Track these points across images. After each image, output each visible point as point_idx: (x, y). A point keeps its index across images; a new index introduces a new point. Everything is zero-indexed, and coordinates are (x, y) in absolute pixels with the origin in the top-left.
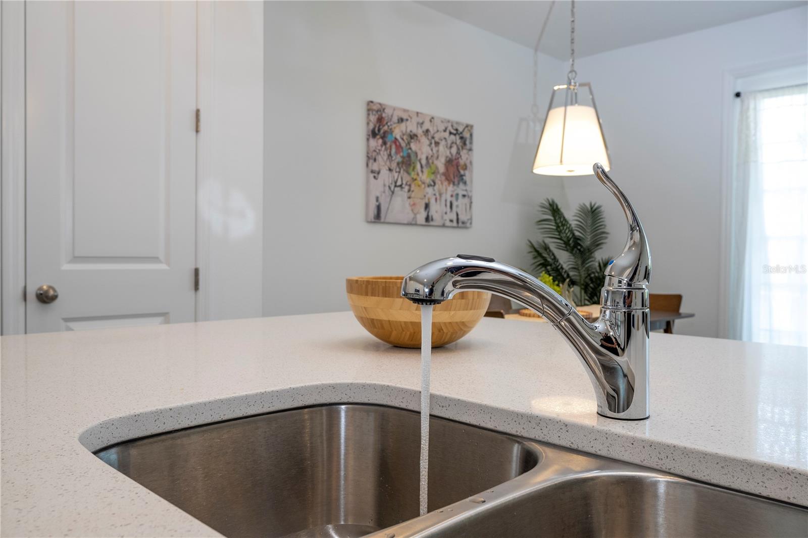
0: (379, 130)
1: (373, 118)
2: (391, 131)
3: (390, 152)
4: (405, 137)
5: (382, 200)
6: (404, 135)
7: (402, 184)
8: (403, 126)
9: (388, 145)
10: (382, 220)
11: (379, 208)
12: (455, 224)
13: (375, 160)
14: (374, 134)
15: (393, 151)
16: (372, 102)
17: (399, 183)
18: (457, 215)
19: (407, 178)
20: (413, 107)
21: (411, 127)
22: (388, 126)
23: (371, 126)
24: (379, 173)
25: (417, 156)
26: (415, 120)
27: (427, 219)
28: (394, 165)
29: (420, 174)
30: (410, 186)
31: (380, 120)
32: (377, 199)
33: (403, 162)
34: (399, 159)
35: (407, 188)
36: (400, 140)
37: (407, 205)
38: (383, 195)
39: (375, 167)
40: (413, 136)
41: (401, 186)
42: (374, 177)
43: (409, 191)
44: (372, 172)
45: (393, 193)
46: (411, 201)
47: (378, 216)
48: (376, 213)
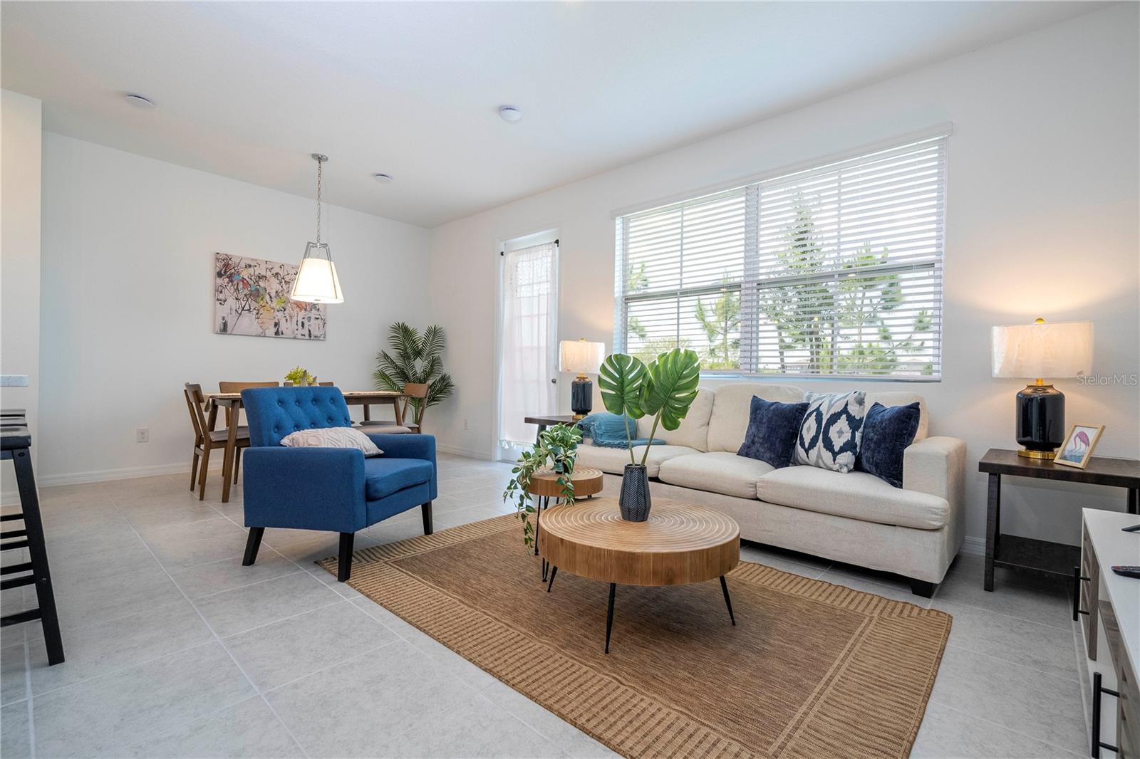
0: (225, 272)
1: (220, 265)
2: (239, 274)
3: (237, 287)
4: (252, 278)
6: (251, 276)
7: (250, 309)
8: (251, 270)
9: (235, 282)
11: (225, 325)
12: (307, 337)
13: (221, 292)
14: (219, 275)
15: (241, 286)
16: (218, 253)
17: (247, 307)
18: (310, 331)
19: (254, 305)
20: (261, 257)
21: (261, 271)
22: (235, 270)
23: (218, 270)
24: (225, 301)
25: (266, 291)
26: (264, 266)
27: (277, 333)
28: (241, 296)
29: (270, 303)
30: (258, 310)
31: (226, 266)
32: (223, 318)
33: (251, 295)
34: (246, 291)
35: (255, 312)
36: (247, 279)
37: (255, 323)
38: (230, 315)
39: (222, 297)
40: (260, 277)
42: (221, 304)
43: (257, 314)
44: (218, 300)
45: (240, 314)
46: (260, 321)
47: (224, 329)
48: (222, 327)
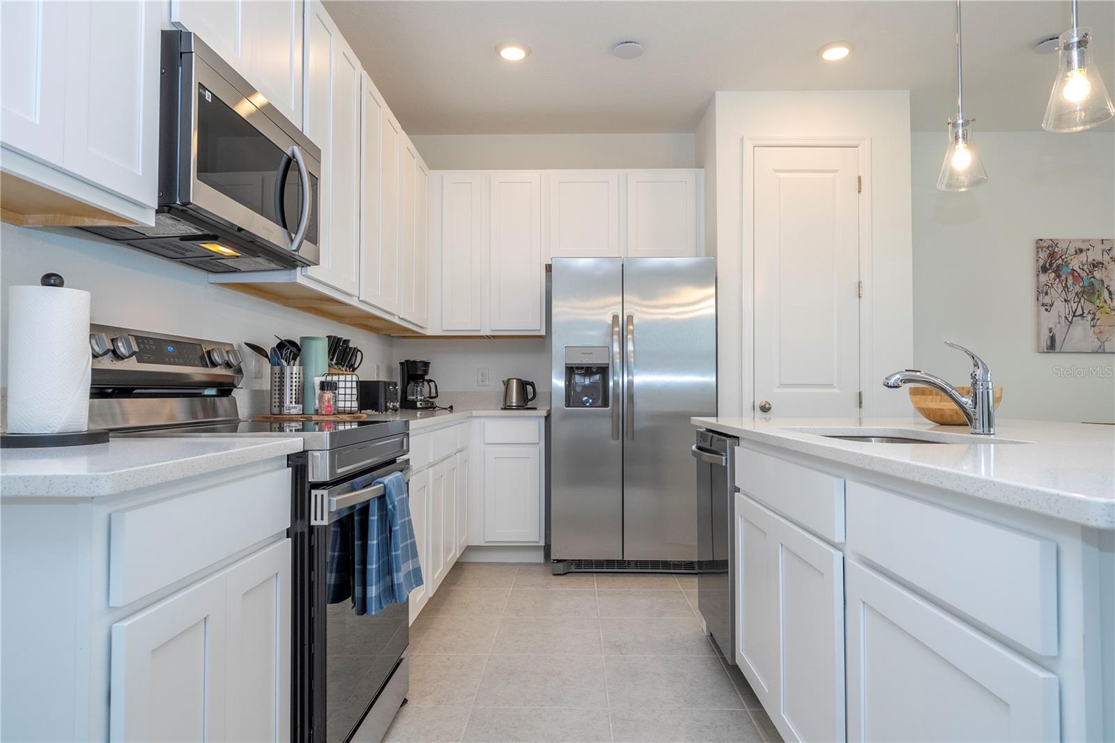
0: (1051, 265)
1: (1043, 255)
2: (1067, 264)
3: (1066, 284)
4: (1085, 267)
5: (1054, 331)
6: (1083, 265)
7: (1083, 313)
8: (1083, 257)
9: (1063, 277)
10: (1058, 350)
11: (1053, 339)
13: (1047, 294)
14: (1044, 269)
15: (1070, 282)
16: (1041, 240)
17: (1079, 312)
19: (1088, 306)
20: (1095, 234)
21: (1095, 255)
22: (1063, 260)
23: (1041, 262)
24: (1051, 305)
25: (1103, 284)
26: (1099, 248)
28: (1071, 296)
29: (1109, 301)
30: (1094, 314)
31: (1052, 255)
32: (1050, 331)
33: (1083, 292)
34: (1078, 289)
35: (1090, 317)
36: (1079, 270)
37: (1091, 333)
38: (1058, 325)
39: (1047, 300)
40: (1096, 265)
41: (1081, 315)
42: (1046, 310)
43: (1093, 319)
44: (1043, 305)
45: (1071, 323)
46: (1097, 329)
47: (1052, 346)
48: (1049, 343)
